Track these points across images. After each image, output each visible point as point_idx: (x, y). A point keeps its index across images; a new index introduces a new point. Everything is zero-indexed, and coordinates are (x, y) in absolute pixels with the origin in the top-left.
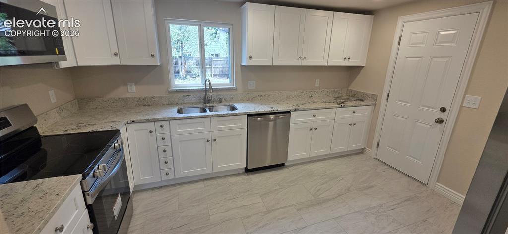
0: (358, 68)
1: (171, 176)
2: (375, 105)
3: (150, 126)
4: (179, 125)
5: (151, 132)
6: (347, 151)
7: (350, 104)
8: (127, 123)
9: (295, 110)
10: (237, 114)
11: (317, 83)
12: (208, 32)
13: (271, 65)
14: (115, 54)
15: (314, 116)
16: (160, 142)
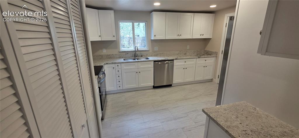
0: (209, 39)
1: (121, 88)
2: (217, 57)
3: (113, 65)
4: (125, 65)
5: (114, 68)
6: (204, 80)
7: (203, 56)
8: (105, 64)
9: (176, 59)
10: (149, 61)
11: (188, 47)
12: (136, 24)
13: (165, 39)
14: (100, 36)
15: (185, 62)
16: (117, 73)
